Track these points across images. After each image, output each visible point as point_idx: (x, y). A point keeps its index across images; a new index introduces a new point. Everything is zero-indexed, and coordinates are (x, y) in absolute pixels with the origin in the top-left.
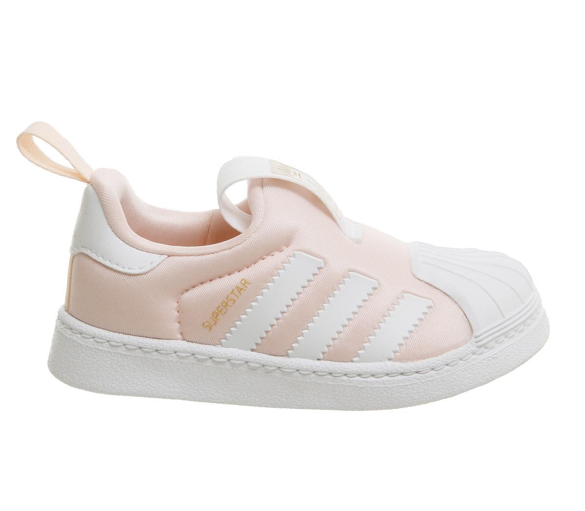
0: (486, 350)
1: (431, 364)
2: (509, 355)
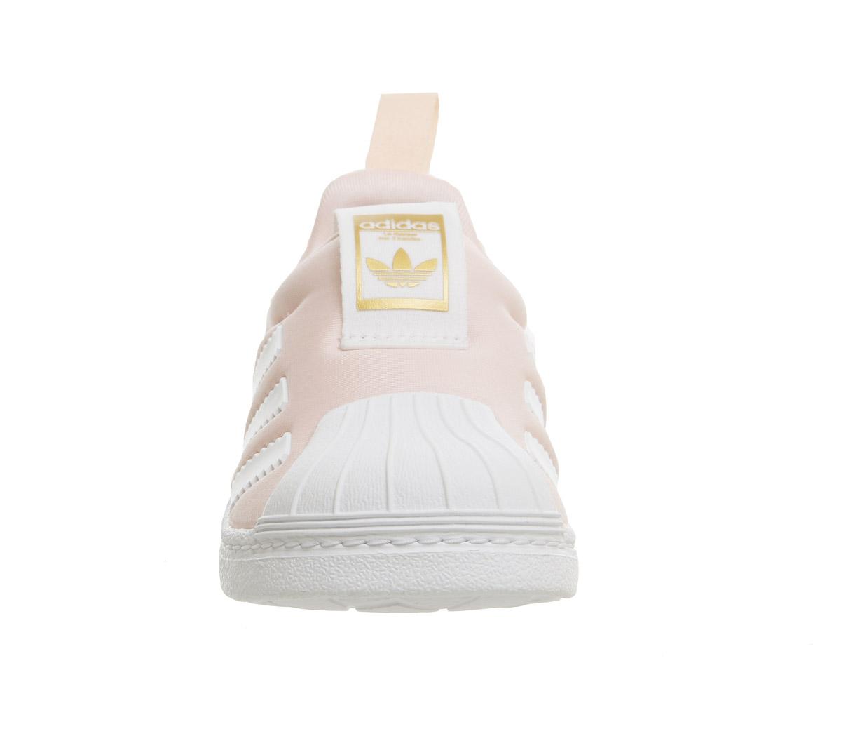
2: (275, 572)
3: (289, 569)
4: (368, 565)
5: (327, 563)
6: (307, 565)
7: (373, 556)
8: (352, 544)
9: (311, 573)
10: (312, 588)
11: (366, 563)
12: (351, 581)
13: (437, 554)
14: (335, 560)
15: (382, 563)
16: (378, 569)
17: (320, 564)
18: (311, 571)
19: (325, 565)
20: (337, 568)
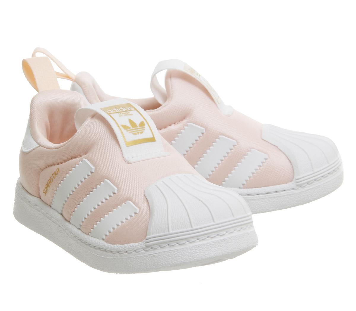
0: (151, 249)
1: (117, 248)
2: (166, 257)
3: (175, 254)
4: (211, 246)
5: (194, 249)
6: (184, 251)
7: (213, 242)
8: (203, 238)
9: (187, 254)
10: (189, 260)
11: (210, 245)
12: (206, 254)
13: (235, 236)
14: (198, 247)
15: (217, 244)
16: (215, 247)
17: (190, 249)
18: (187, 253)
19: (193, 250)
20: (199, 250)
